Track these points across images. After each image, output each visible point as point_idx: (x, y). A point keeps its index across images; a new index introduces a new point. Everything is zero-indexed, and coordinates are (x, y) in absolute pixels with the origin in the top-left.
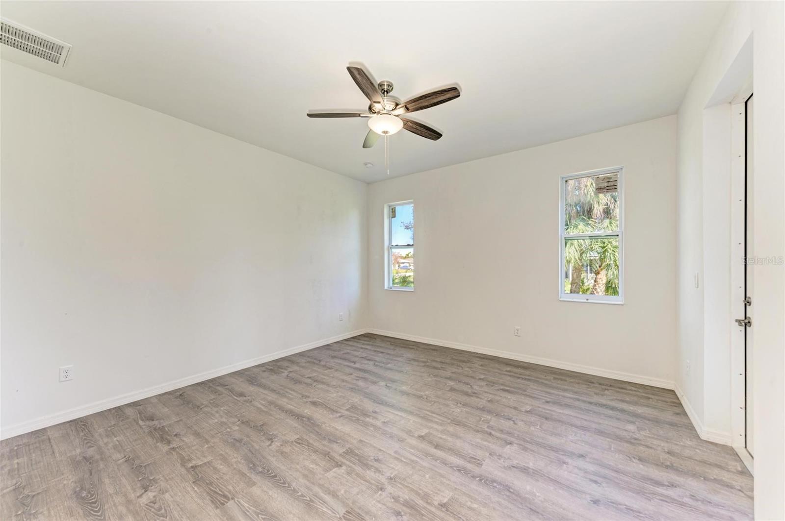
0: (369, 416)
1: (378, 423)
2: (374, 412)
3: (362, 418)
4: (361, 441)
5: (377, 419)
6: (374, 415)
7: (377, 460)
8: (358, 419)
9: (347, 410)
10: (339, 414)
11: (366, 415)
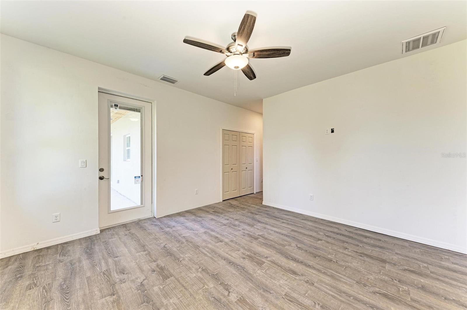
0: (248, 256)
1: (242, 250)
2: (245, 258)
3: (252, 255)
4: (252, 242)
5: (243, 253)
6: (244, 256)
7: (244, 235)
8: (255, 254)
9: (264, 263)
10: (268, 259)
11: (250, 257)
